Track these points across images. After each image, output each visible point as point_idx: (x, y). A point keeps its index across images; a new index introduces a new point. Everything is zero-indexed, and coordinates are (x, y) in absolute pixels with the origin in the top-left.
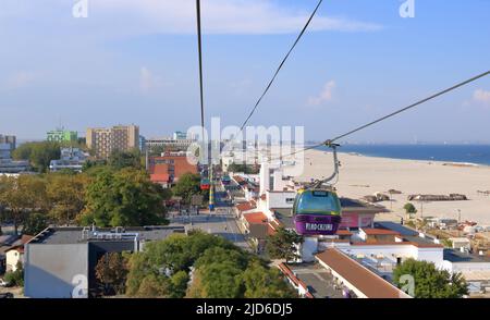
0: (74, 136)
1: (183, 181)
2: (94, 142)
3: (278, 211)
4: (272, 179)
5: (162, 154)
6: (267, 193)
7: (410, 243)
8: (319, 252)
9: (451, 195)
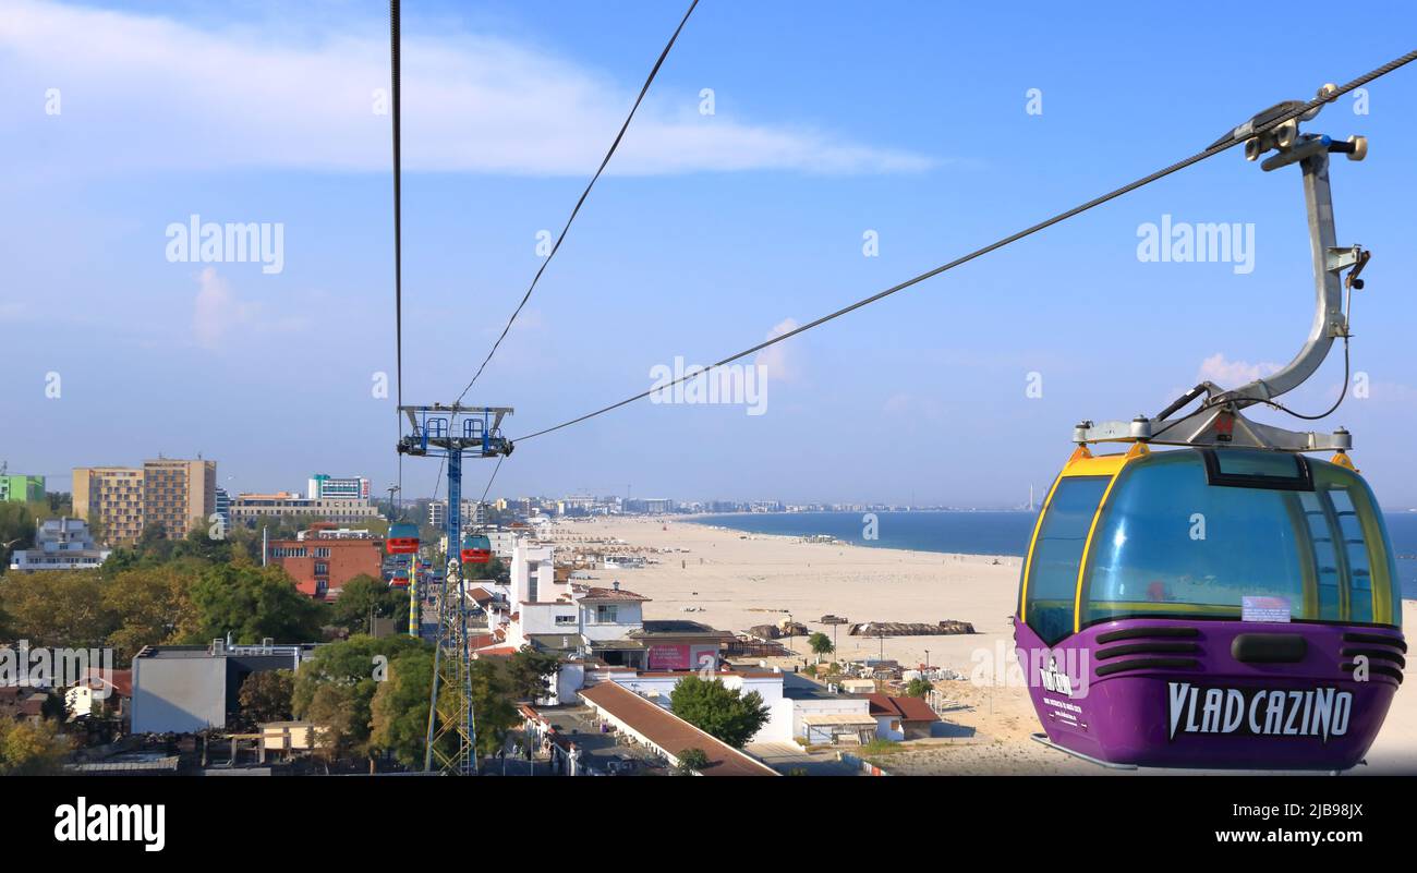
0: (36, 490)
1: (351, 592)
2: (94, 504)
3: (536, 638)
4: (533, 583)
5: (301, 536)
6: (521, 609)
7: (735, 674)
8: (586, 687)
9: (942, 624)
